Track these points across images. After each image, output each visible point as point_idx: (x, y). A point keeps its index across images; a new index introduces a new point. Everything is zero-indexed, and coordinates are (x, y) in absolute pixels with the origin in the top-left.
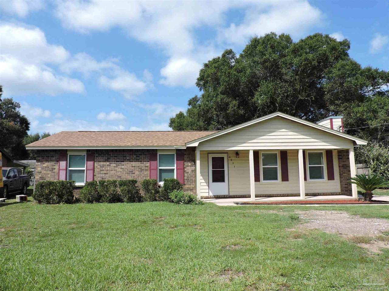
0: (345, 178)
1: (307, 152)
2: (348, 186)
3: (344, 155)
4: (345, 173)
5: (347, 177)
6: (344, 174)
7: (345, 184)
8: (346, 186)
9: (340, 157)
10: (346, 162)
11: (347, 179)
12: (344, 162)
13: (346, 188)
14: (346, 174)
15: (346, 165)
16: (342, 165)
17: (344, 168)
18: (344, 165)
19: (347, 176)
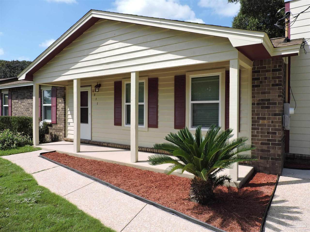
0: (262, 129)
1: (189, 76)
2: (268, 148)
3: (266, 78)
4: (264, 119)
5: (269, 129)
6: (261, 122)
7: (262, 144)
8: (265, 147)
9: (256, 83)
10: (269, 93)
11: (268, 133)
12: (264, 93)
13: (262, 151)
14: (266, 122)
15: (269, 100)
16: (259, 100)
17: (262, 108)
18: (262, 100)
19: (269, 126)
